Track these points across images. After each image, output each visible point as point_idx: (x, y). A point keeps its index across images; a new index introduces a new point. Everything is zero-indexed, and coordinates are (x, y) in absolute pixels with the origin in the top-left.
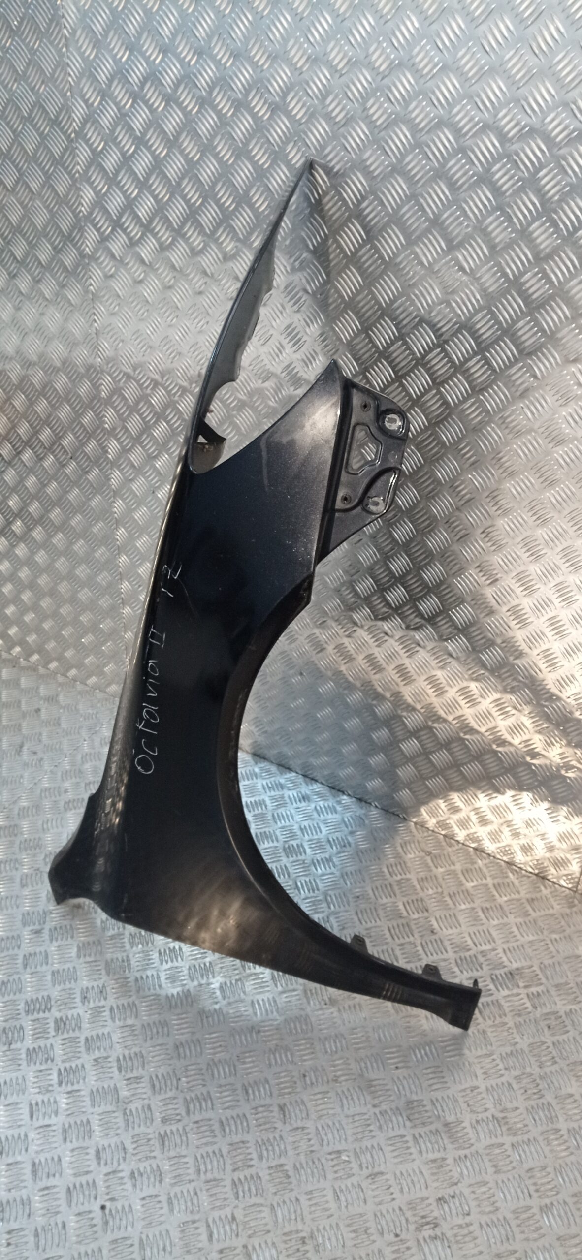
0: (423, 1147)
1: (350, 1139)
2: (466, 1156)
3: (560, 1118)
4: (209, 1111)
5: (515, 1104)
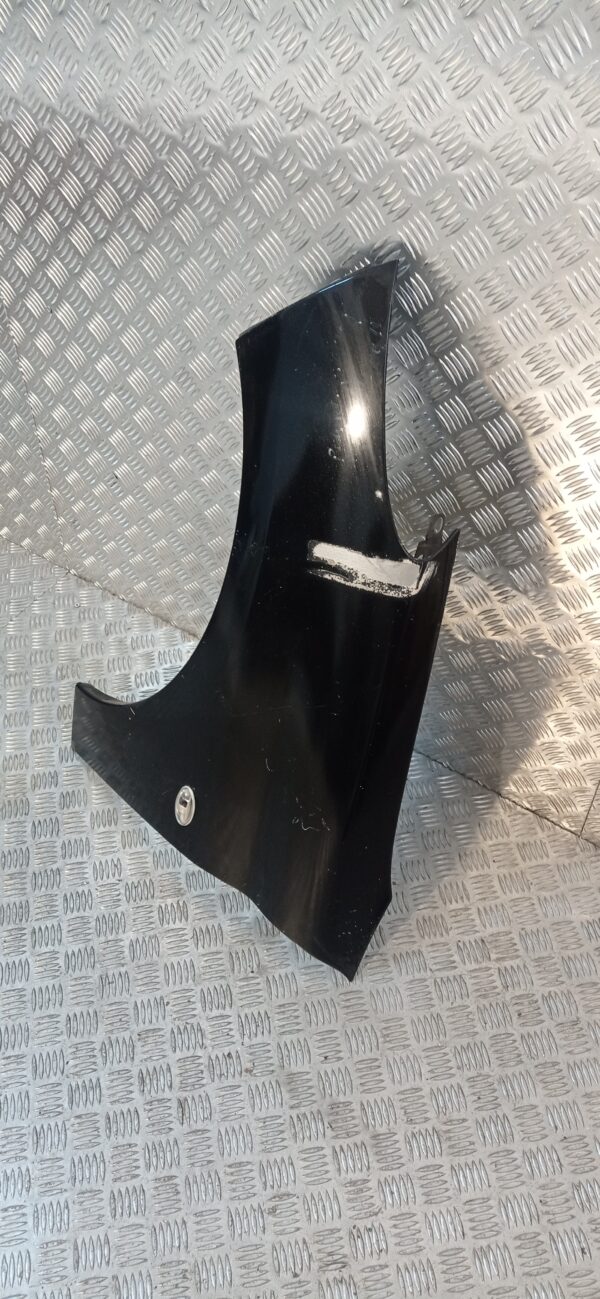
0: (343, 1164)
1: (258, 1148)
2: (393, 1179)
3: (516, 1137)
4: (96, 1102)
5: (463, 1115)
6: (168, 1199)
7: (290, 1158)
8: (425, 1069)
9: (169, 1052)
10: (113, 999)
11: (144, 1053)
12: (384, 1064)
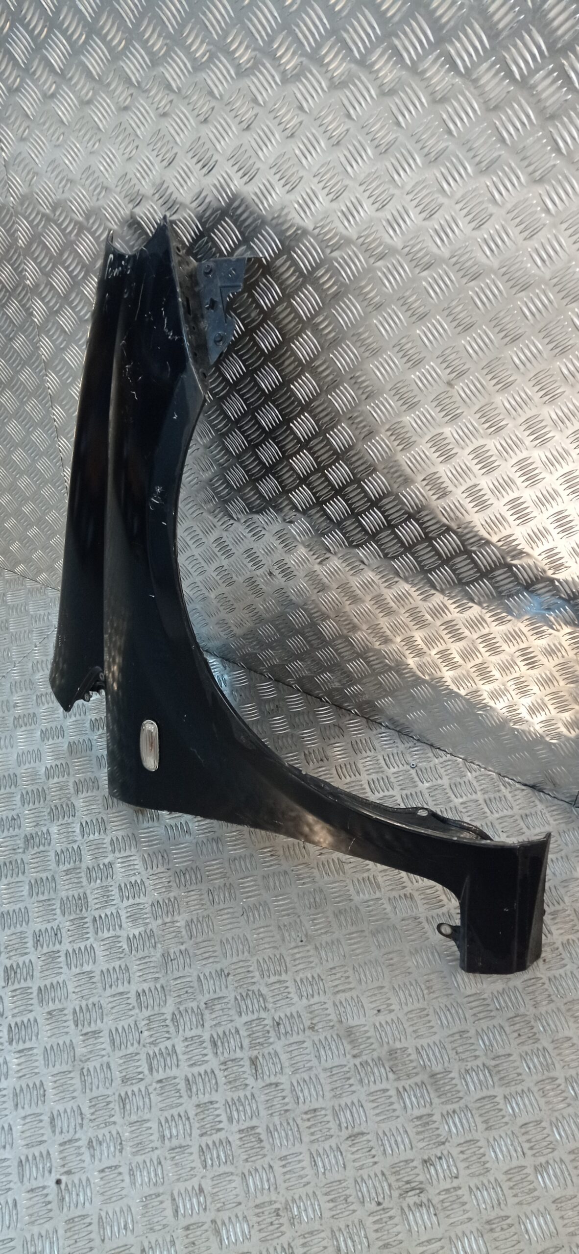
0: (408, 1102)
1: (328, 1095)
2: (454, 1112)
3: (557, 1065)
4: (174, 1068)
5: (507, 1050)
6: (252, 1148)
7: (359, 1101)
8: (468, 1014)
9: (236, 1017)
10: (177, 974)
11: (213, 1019)
12: (431, 1011)
